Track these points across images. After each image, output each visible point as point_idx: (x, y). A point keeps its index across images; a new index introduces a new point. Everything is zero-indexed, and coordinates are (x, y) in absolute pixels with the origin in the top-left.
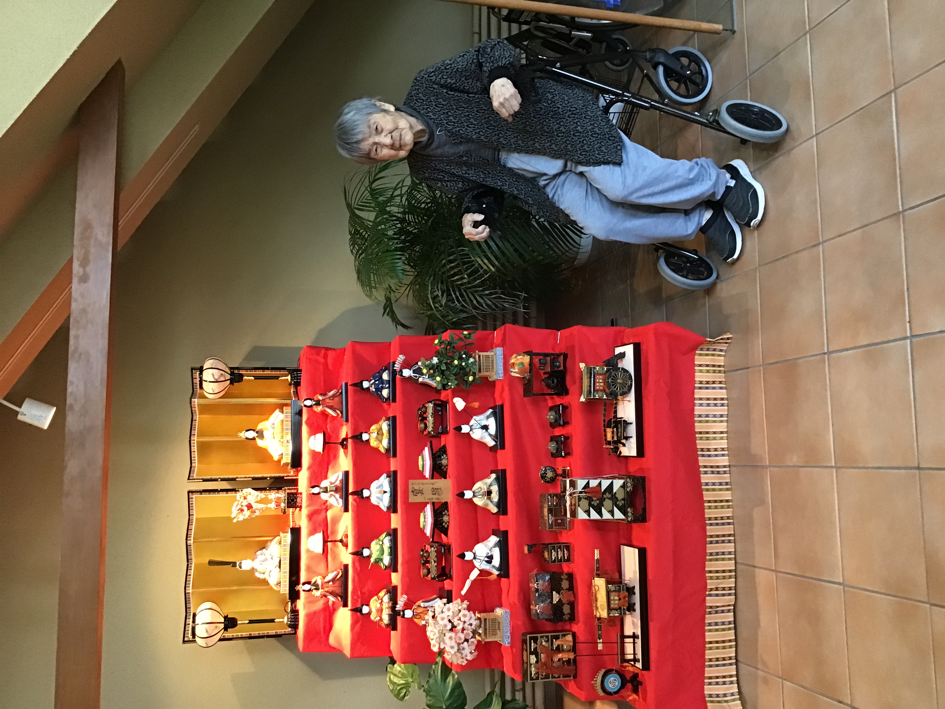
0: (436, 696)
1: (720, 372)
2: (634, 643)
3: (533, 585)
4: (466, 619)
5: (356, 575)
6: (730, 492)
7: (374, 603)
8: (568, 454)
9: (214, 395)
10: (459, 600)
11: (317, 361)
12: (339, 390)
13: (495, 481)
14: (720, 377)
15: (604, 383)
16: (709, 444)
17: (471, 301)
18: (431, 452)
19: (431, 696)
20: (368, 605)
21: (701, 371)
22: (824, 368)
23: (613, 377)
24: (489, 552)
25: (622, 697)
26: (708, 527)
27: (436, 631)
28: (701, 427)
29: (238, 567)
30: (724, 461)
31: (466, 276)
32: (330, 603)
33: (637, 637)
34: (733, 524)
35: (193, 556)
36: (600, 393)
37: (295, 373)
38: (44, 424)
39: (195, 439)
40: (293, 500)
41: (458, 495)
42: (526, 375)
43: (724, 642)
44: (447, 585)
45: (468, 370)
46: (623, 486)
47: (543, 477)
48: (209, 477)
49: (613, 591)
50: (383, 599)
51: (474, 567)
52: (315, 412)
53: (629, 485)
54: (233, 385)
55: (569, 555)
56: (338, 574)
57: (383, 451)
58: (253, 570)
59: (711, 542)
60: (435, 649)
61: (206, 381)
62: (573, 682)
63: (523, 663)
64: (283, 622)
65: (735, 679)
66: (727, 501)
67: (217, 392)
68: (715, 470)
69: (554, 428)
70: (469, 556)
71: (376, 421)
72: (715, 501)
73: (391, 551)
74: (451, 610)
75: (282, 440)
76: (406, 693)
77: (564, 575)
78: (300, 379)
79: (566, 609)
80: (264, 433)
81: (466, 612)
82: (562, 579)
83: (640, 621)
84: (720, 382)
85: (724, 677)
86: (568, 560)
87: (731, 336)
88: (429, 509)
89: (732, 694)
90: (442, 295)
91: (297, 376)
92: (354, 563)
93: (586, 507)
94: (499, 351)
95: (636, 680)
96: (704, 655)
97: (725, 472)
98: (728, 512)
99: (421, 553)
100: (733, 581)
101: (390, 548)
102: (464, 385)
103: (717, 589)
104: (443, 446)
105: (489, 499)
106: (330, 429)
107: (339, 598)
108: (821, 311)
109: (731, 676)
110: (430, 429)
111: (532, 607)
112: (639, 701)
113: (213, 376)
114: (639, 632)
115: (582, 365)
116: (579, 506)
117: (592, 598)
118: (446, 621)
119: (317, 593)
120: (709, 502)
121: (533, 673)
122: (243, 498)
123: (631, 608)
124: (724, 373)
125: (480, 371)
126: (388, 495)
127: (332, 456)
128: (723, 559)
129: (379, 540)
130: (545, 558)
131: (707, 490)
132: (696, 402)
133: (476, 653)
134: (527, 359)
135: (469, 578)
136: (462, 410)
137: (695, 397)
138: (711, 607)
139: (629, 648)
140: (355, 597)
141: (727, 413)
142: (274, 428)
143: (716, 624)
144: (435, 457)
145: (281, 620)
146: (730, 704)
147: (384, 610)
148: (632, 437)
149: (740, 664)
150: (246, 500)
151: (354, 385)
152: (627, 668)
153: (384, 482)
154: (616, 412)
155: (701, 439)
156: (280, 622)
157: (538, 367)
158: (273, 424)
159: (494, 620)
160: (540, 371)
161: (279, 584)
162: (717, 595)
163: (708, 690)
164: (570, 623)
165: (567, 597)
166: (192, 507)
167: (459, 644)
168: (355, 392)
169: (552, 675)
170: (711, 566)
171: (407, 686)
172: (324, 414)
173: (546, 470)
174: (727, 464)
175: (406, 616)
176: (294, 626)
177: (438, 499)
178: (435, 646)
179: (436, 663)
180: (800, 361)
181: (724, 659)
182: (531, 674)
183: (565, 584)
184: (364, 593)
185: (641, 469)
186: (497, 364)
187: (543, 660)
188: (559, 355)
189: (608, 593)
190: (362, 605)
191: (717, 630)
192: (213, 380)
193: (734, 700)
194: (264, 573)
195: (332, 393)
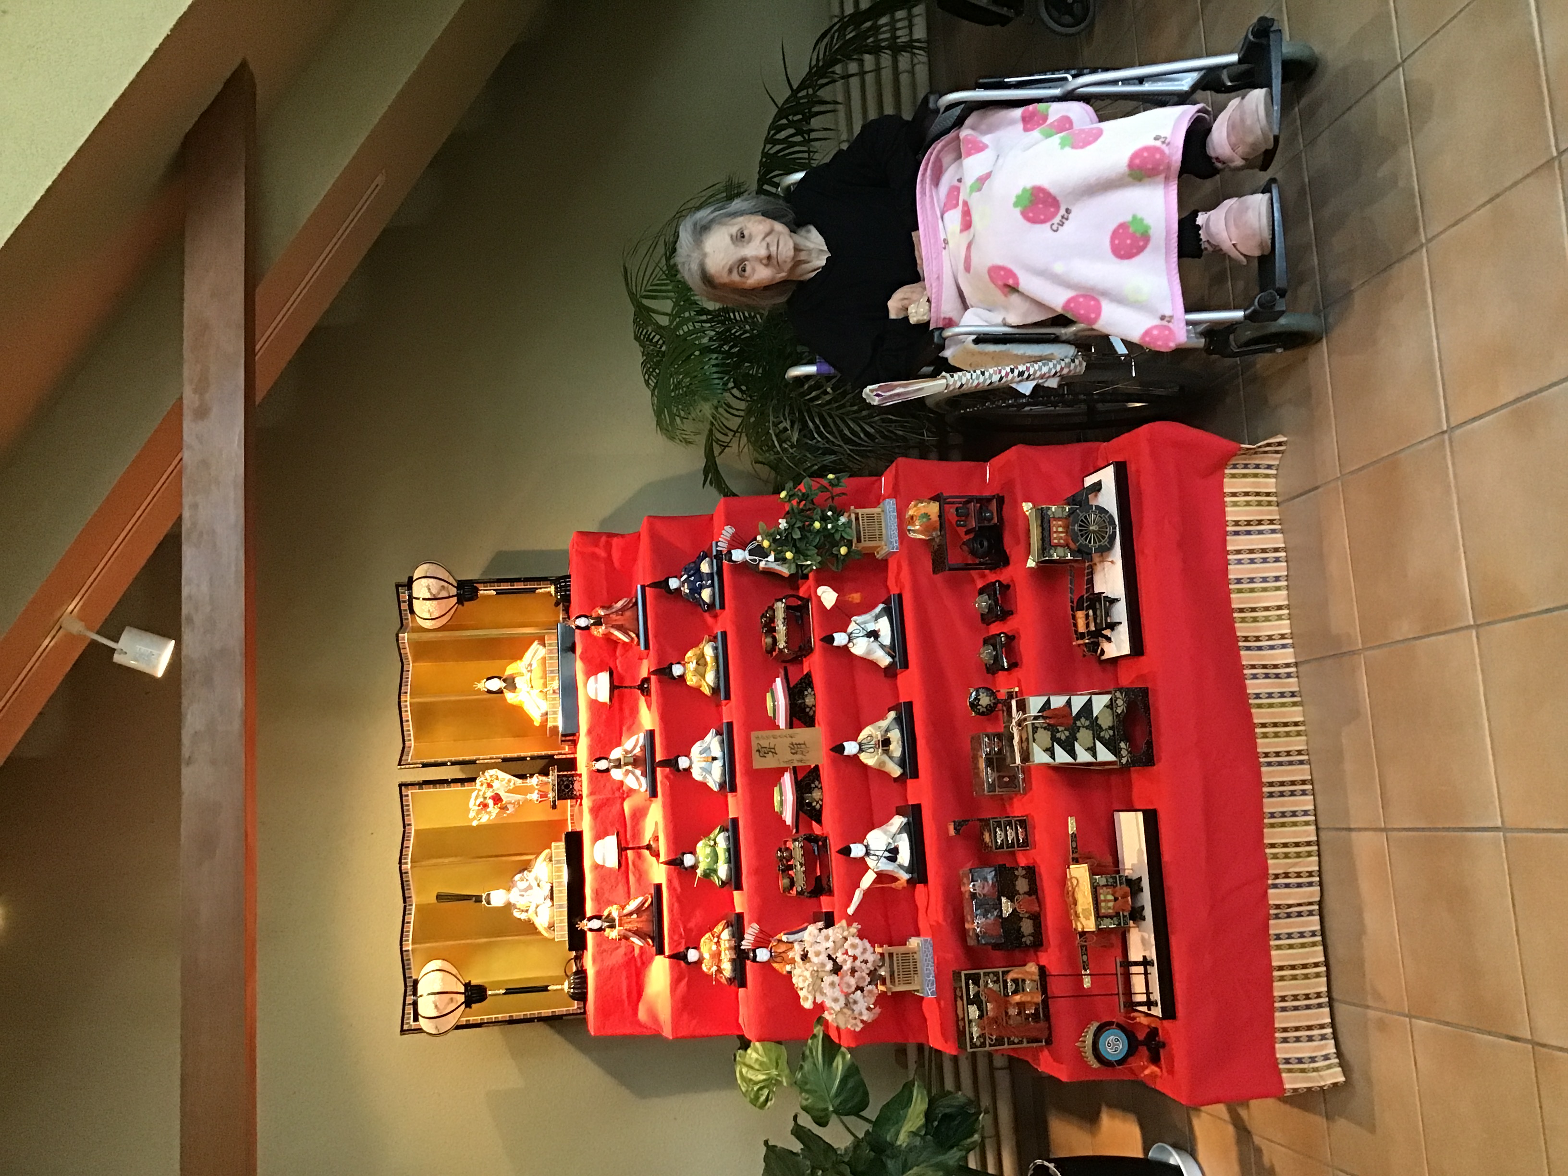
0: (816, 1092)
1: (1269, 504)
2: (1146, 974)
3: (967, 889)
4: (858, 952)
5: (675, 899)
6: (1300, 708)
7: (707, 945)
8: (1013, 665)
9: (433, 622)
10: (844, 923)
11: (594, 556)
12: (631, 600)
13: (894, 722)
14: (1272, 512)
15: (1066, 532)
16: (1258, 629)
17: (841, 432)
18: (785, 685)
19: (807, 1091)
20: (697, 947)
21: (1235, 504)
22: (1444, 458)
23: (1082, 521)
24: (891, 841)
25: (1131, 1071)
26: (1263, 769)
27: (807, 974)
28: (1242, 601)
29: (484, 902)
30: (1287, 656)
31: (829, 390)
32: (637, 951)
33: (1151, 963)
34: (1309, 762)
35: (413, 893)
36: (1060, 551)
37: (562, 583)
38: (155, 667)
39: (407, 699)
40: (567, 786)
41: (833, 750)
42: (934, 534)
43: (1305, 966)
44: (826, 904)
45: (837, 537)
46: (1110, 706)
47: (974, 705)
48: (432, 760)
49: (1104, 886)
50: (722, 936)
51: (867, 868)
52: (595, 638)
53: (1120, 702)
54: (463, 605)
55: (1026, 835)
56: (646, 901)
57: (707, 691)
58: (509, 907)
59: (1271, 795)
60: (808, 1005)
61: (418, 599)
62: (1046, 1052)
63: (958, 1021)
64: (562, 990)
65: (1329, 1031)
66: (1296, 724)
67: (437, 616)
68: (1271, 671)
69: (988, 624)
70: (857, 850)
71: (696, 644)
72: (1275, 725)
73: (729, 855)
74: (831, 939)
75: (545, 690)
76: (768, 1095)
77: (1020, 869)
78: (569, 590)
79: (1027, 927)
80: (516, 680)
81: (857, 941)
82: (1017, 877)
83: (1153, 936)
84: (1271, 522)
85: (1309, 1028)
86: (1026, 843)
87: (1285, 439)
88: (787, 780)
89: (1326, 1057)
90: (792, 426)
91: (566, 586)
92: (670, 881)
93: (1047, 742)
94: (890, 505)
95: (1155, 1040)
96: (1271, 989)
97: (1289, 675)
98: (1298, 743)
99: (779, 854)
100: (1313, 861)
101: (728, 850)
102: (833, 565)
103: (1287, 875)
104: (807, 674)
105: (886, 752)
106: (622, 666)
107: (650, 941)
108: (1431, 361)
109: (1322, 1027)
110: (781, 645)
111: (967, 926)
112: (1161, 1077)
113: (429, 589)
114: (1153, 955)
115: (1027, 507)
116: (1034, 740)
117: (1067, 901)
118: (823, 957)
119: (613, 934)
120: (1264, 725)
121: (975, 1036)
122: (485, 785)
123: (1137, 915)
124: (1278, 506)
125: (859, 540)
126: (718, 764)
127: (627, 712)
128: (1295, 824)
129: (709, 840)
130: (986, 843)
131: (1260, 706)
132: (1229, 557)
133: (878, 1010)
134: (933, 508)
135: (859, 887)
136: (832, 607)
137: (1228, 548)
138: (1278, 907)
139: (1138, 984)
140: (676, 938)
141: (1286, 573)
142: (530, 671)
143: (1290, 936)
144: (795, 694)
145: (559, 987)
146: (1321, 1073)
147: (723, 953)
148: (1120, 623)
149: (1336, 1005)
150: (491, 790)
151: (654, 585)
152: (1138, 1020)
153: (712, 743)
154: (1091, 582)
155: (1243, 620)
156: (556, 990)
157: (954, 522)
158: (530, 665)
159: (907, 957)
160: (958, 529)
161: (551, 927)
162: (1287, 886)
163: (1282, 1051)
164: (1036, 952)
165: (1025, 906)
166: (408, 810)
167: (847, 995)
168: (657, 597)
169: (1009, 1039)
170: (1273, 836)
171: (769, 1083)
172: (608, 639)
173: (978, 694)
174: (1291, 660)
175: (758, 959)
176: (580, 995)
177: (801, 761)
178: (807, 999)
179: (815, 1036)
180: (1402, 455)
181: (1307, 997)
182: (972, 1038)
183: (1022, 885)
184: (691, 930)
185: (1141, 677)
186: (887, 525)
187: (990, 1014)
188: (989, 500)
189: (1095, 890)
190: (687, 949)
191: (1291, 947)
192: (428, 596)
193: (1329, 1067)
194: (527, 911)
195: (620, 604)
